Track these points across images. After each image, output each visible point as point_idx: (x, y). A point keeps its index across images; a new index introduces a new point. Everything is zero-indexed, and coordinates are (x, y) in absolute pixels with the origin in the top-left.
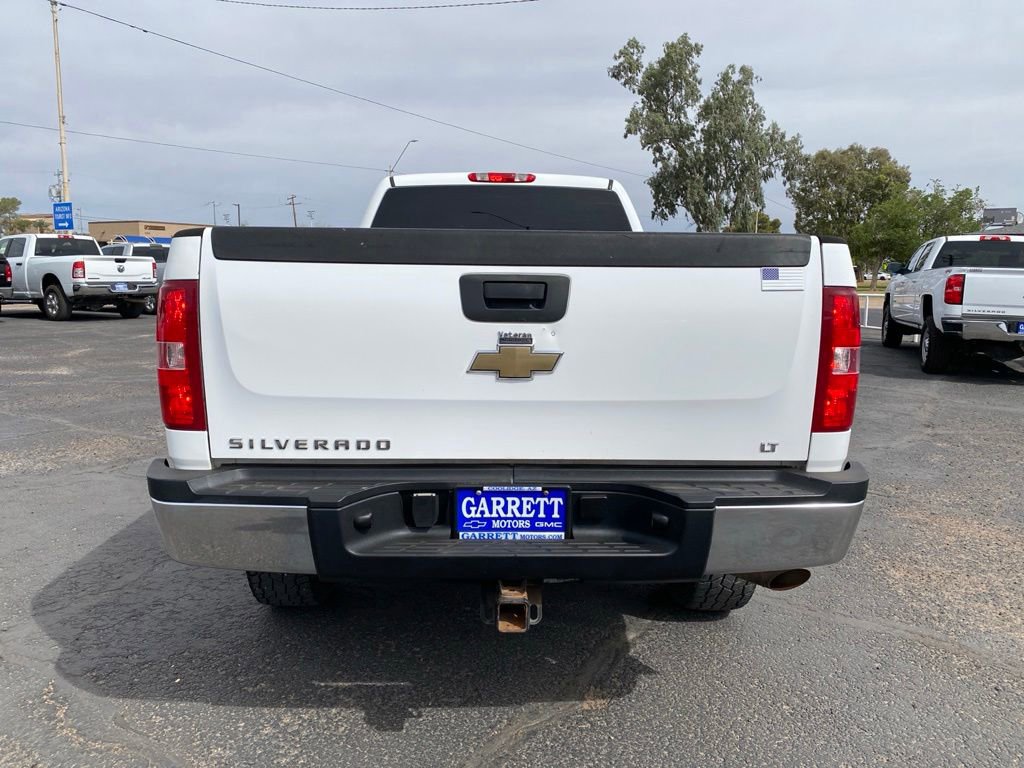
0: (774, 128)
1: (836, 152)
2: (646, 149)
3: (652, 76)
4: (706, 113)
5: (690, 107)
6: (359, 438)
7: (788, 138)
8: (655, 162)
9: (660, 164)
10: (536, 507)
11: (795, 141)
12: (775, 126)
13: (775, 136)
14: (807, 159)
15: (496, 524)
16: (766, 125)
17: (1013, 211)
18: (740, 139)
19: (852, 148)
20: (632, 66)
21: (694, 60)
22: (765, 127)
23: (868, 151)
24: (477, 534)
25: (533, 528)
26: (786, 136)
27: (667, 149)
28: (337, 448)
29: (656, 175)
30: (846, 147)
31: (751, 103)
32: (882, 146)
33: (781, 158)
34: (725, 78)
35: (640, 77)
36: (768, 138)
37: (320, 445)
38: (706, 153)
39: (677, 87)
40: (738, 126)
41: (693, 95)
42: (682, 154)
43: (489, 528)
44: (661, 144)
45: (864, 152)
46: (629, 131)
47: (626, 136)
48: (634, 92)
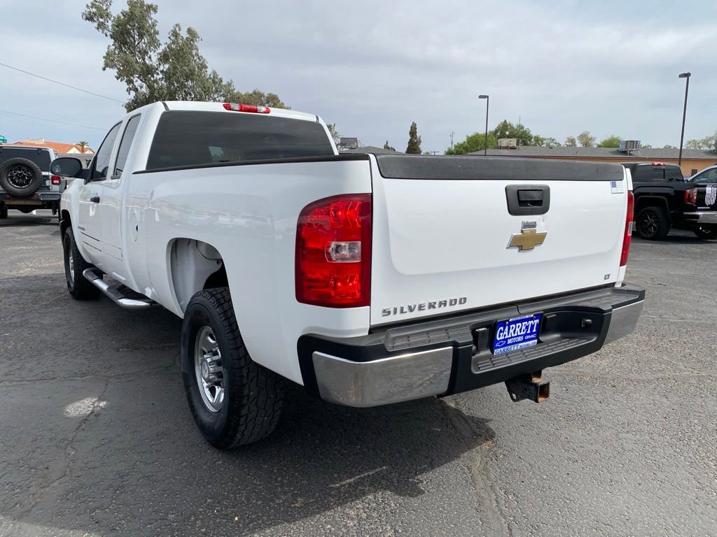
0: (214, 74)
1: (245, 95)
2: (120, 80)
3: (119, 24)
4: (164, 58)
5: (152, 52)
6: (452, 299)
7: (224, 83)
8: (129, 90)
9: (133, 93)
10: (527, 327)
11: (229, 84)
12: (214, 73)
13: (216, 80)
14: (239, 98)
15: (509, 341)
16: (209, 71)
17: (355, 140)
18: (193, 80)
19: (255, 93)
20: (103, 14)
21: (152, 16)
22: (208, 73)
23: (266, 95)
24: (502, 349)
25: (525, 340)
26: (223, 80)
27: (138, 83)
28: (440, 306)
29: (131, 101)
30: (251, 92)
31: (197, 54)
32: (274, 93)
33: (221, 96)
34: (175, 34)
35: (110, 24)
36: (210, 81)
37: (432, 306)
38: (168, 88)
39: (141, 36)
40: (190, 70)
41: (154, 43)
42: (149, 87)
43: (506, 345)
44: (132, 78)
45: (263, 95)
46: (107, 65)
47: (104, 69)
48: (106, 35)
